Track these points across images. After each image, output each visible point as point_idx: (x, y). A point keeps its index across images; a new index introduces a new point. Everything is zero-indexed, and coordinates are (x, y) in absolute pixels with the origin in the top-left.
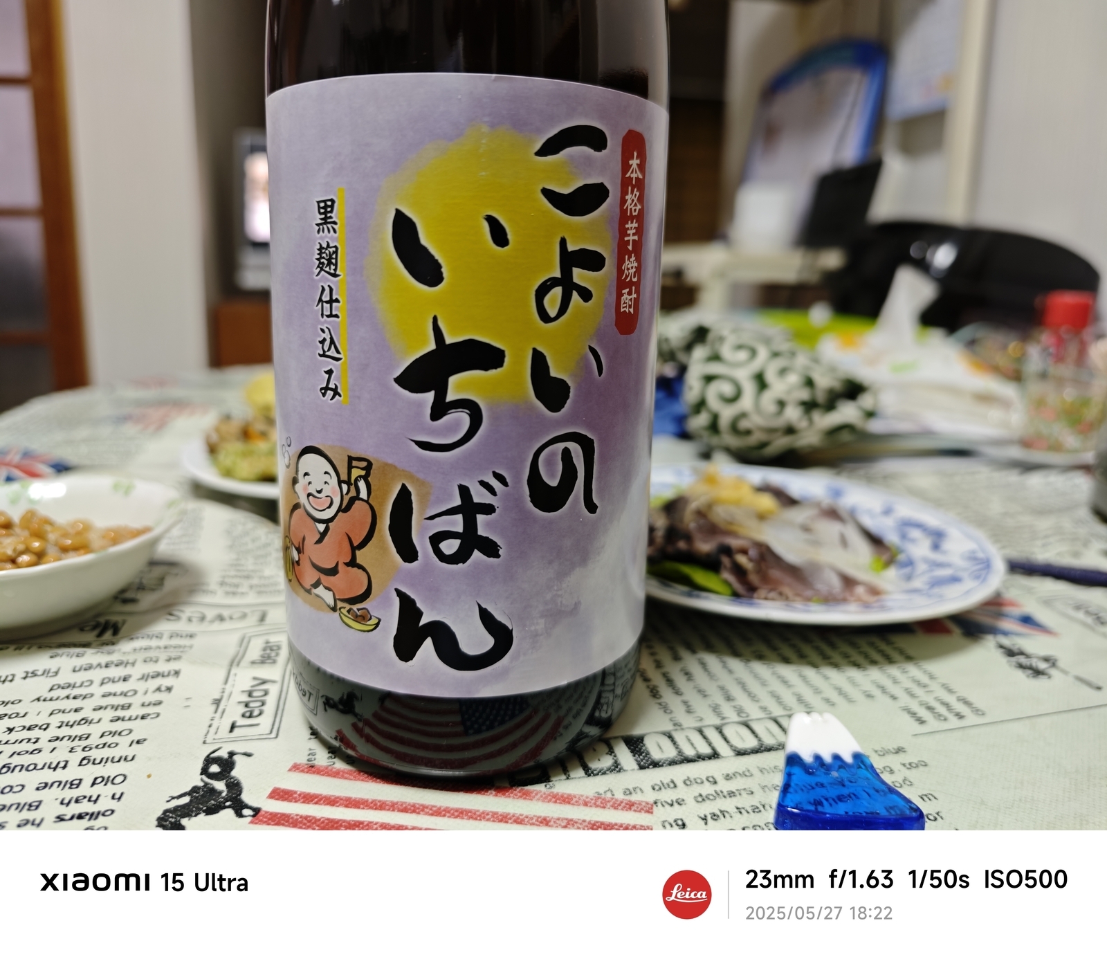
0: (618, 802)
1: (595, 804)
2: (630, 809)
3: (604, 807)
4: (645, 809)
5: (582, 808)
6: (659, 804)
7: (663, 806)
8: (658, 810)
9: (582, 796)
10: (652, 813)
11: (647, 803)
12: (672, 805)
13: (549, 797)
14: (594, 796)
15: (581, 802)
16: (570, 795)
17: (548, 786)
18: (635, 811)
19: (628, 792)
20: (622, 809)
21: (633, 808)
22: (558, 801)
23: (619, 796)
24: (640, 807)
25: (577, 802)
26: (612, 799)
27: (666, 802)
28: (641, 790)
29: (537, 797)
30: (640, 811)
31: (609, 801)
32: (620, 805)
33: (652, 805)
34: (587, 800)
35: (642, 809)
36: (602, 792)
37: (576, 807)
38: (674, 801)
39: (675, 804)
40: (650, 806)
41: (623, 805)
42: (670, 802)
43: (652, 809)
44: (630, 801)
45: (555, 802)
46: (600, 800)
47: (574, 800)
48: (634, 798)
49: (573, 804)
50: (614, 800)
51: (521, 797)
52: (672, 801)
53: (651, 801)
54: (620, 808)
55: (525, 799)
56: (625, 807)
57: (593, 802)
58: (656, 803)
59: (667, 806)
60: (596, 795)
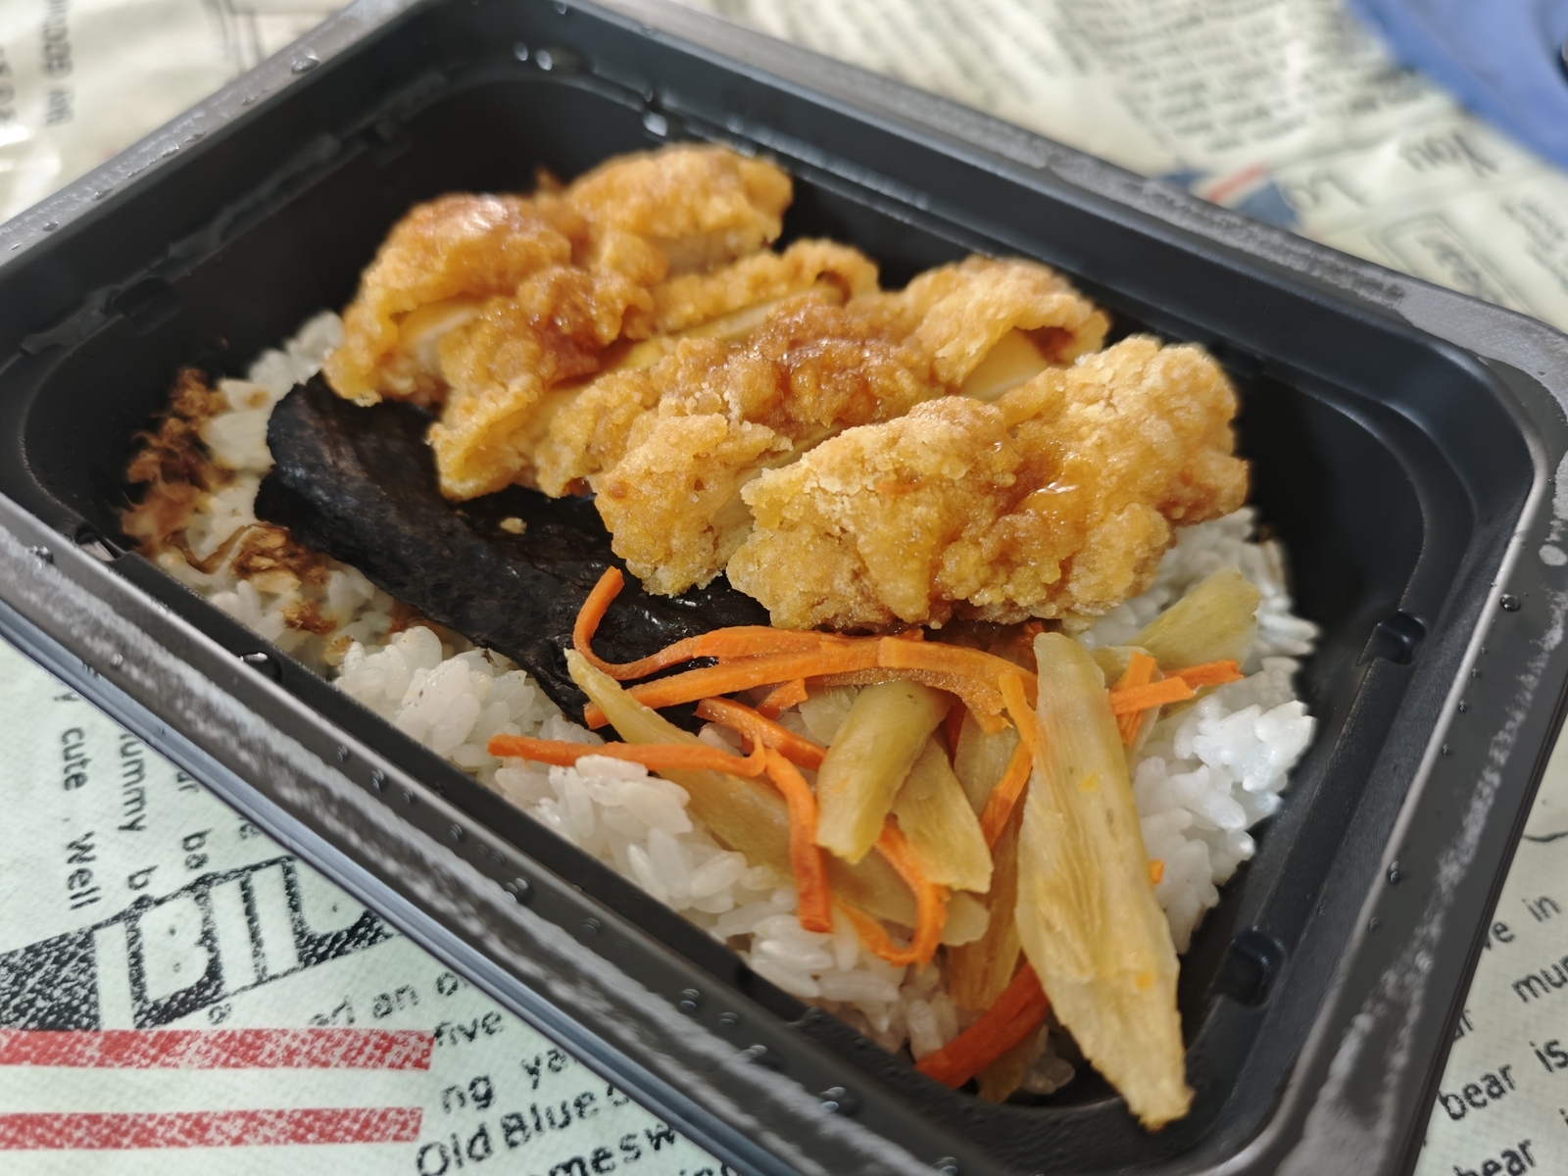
0: (358, 1044)
1: (308, 1053)
2: (381, 1060)
3: (326, 1064)
4: (414, 1057)
5: (282, 1072)
6: (446, 1038)
7: (454, 1041)
8: (440, 1055)
9: (284, 1032)
10: (426, 1067)
11: (421, 1038)
12: (471, 1036)
13: (215, 1051)
14: (311, 1031)
15: (280, 1053)
16: (258, 1034)
17: (216, 1015)
18: (392, 1066)
19: (384, 1006)
20: (365, 1065)
21: (390, 1057)
22: (233, 1061)
23: (365, 1022)
24: (406, 1051)
25: (271, 1055)
26: (347, 1033)
27: (461, 1028)
28: (413, 995)
29: (190, 1054)
30: (401, 1067)
31: (338, 1044)
32: (360, 1052)
33: (431, 1042)
34: (295, 1045)
35: (407, 1058)
36: (327, 1013)
37: (267, 1071)
38: (480, 1023)
39: (480, 1032)
40: (424, 1045)
41: (369, 1049)
42: (469, 1028)
43: (427, 1053)
44: (384, 1037)
45: (226, 1064)
46: (321, 1042)
47: (269, 1047)
48: (393, 1024)
49: (263, 1065)
50: (350, 1038)
51: (154, 1059)
52: (475, 1023)
53: (429, 1028)
54: (361, 1059)
55: (164, 1065)
56: (370, 1058)
57: (305, 1049)
58: (438, 1034)
59: (462, 1040)
60: (314, 1026)
